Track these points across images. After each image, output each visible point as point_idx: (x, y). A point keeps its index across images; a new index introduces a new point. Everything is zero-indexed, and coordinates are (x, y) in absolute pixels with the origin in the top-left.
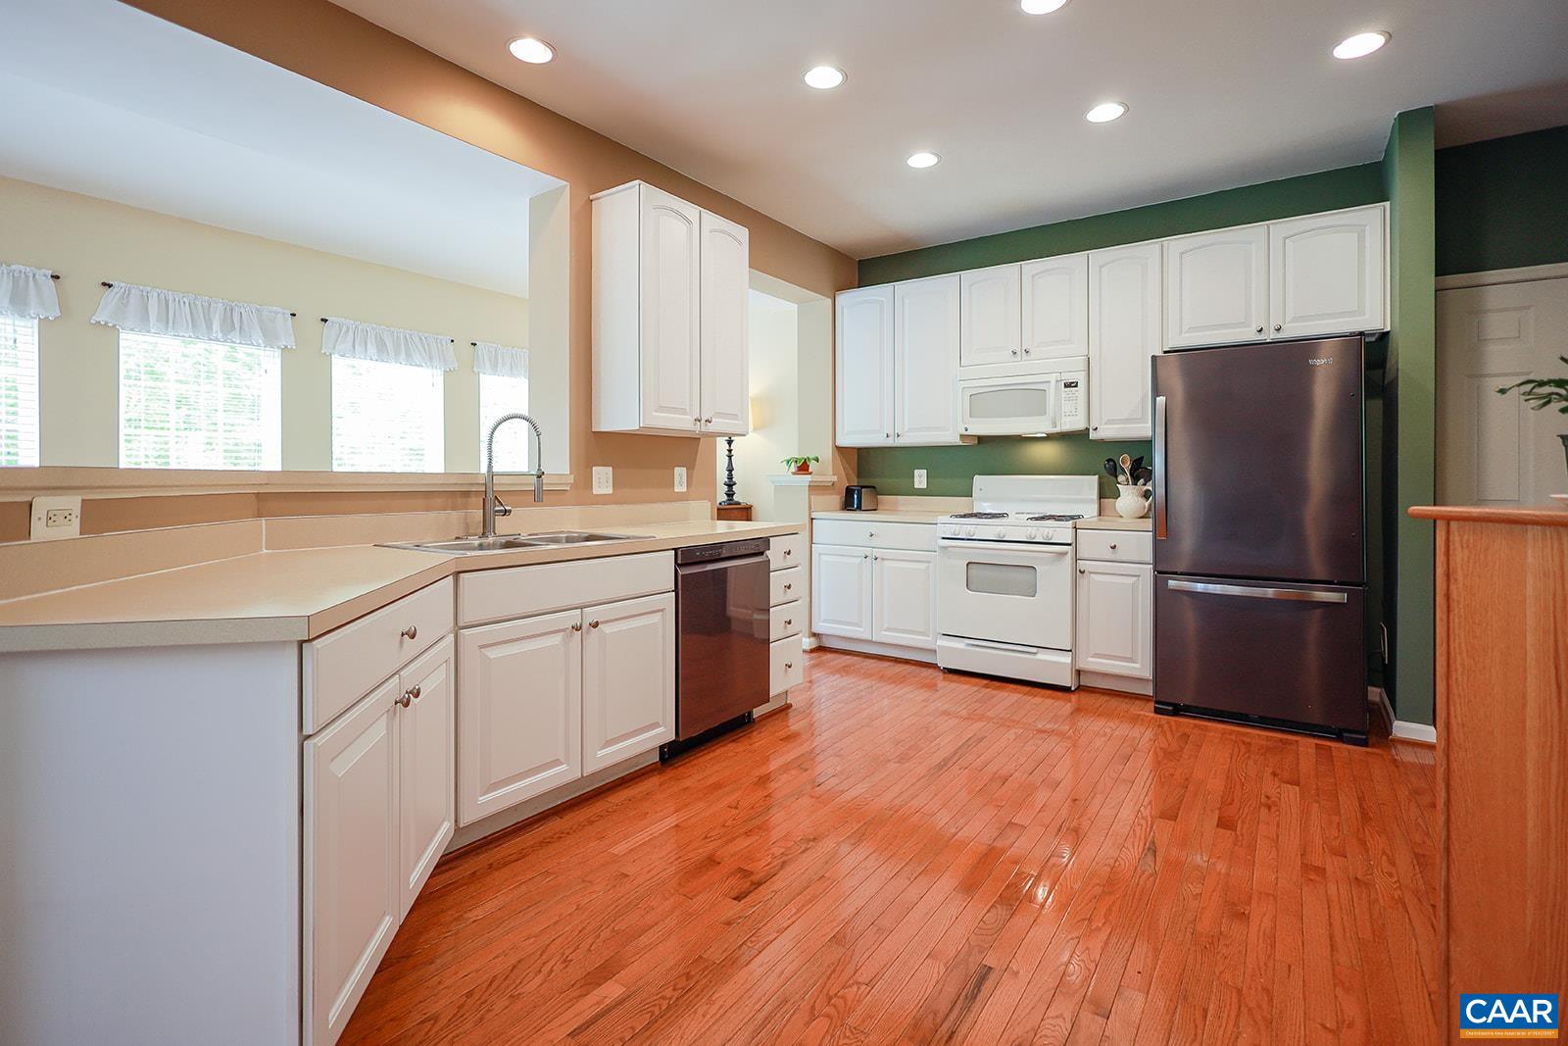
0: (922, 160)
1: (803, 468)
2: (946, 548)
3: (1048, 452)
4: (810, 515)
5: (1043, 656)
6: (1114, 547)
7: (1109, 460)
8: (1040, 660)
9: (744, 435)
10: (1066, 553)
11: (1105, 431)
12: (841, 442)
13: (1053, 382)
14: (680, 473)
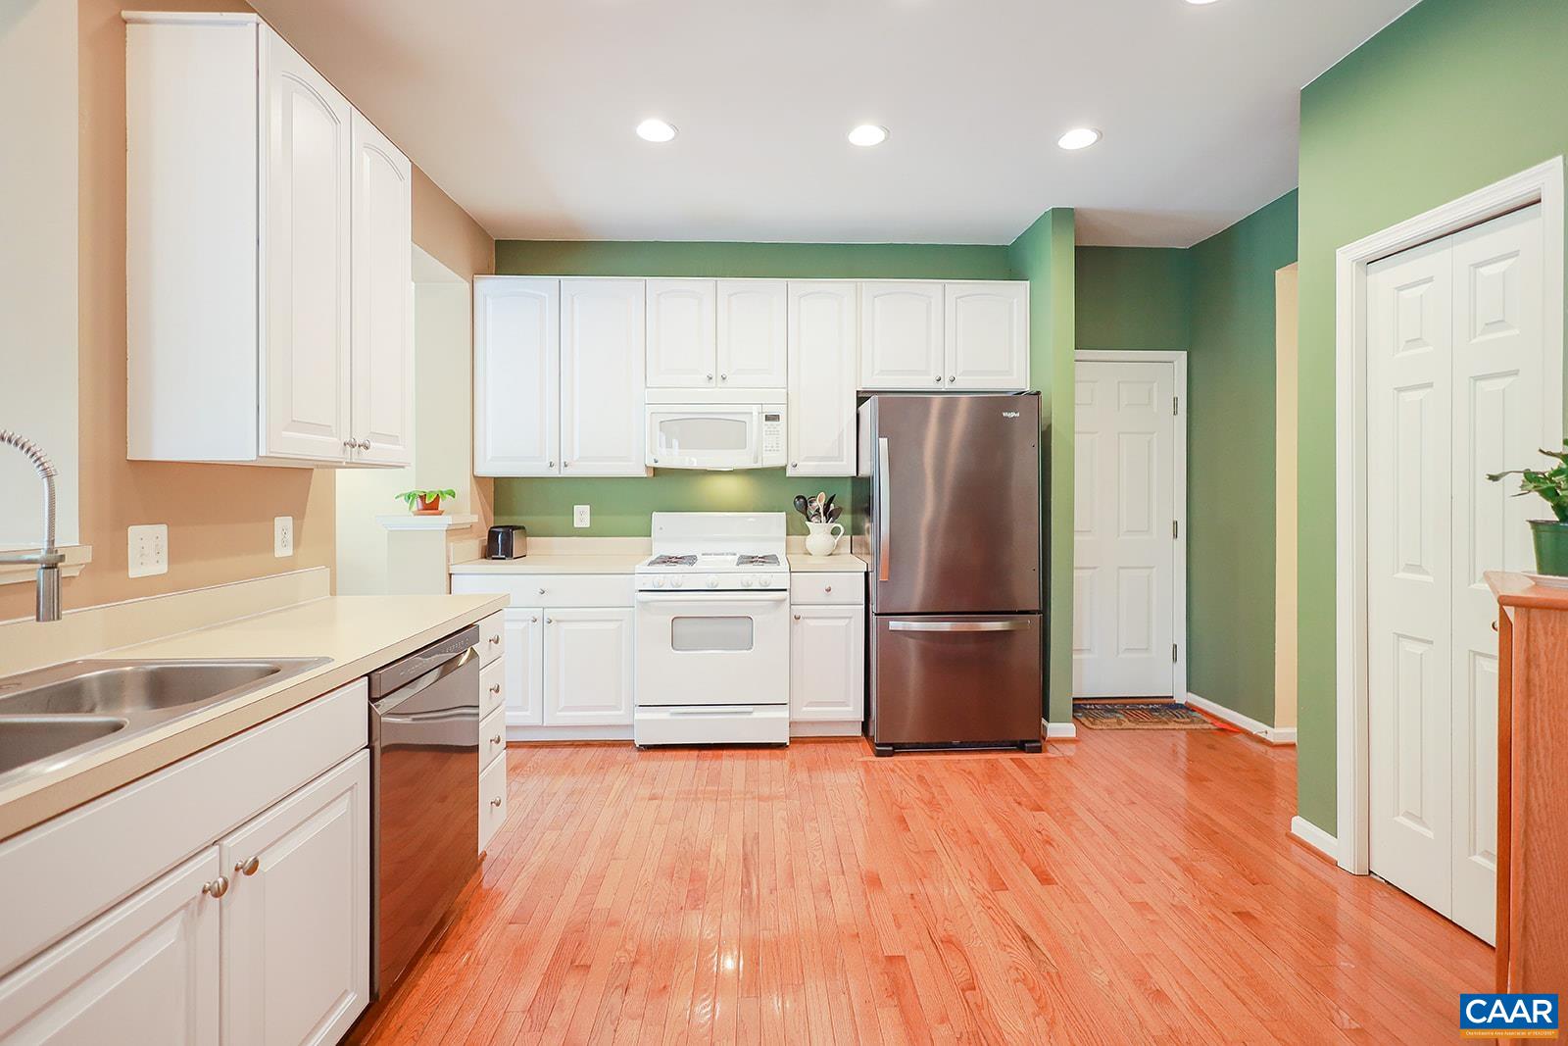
0: (654, 130)
1: (431, 506)
2: (645, 603)
3: (730, 488)
4: (448, 569)
5: (760, 714)
6: (829, 590)
7: (799, 497)
8: (756, 719)
9: (403, 467)
10: (785, 600)
11: (806, 467)
12: (481, 472)
13: (755, 413)
14: (283, 525)
